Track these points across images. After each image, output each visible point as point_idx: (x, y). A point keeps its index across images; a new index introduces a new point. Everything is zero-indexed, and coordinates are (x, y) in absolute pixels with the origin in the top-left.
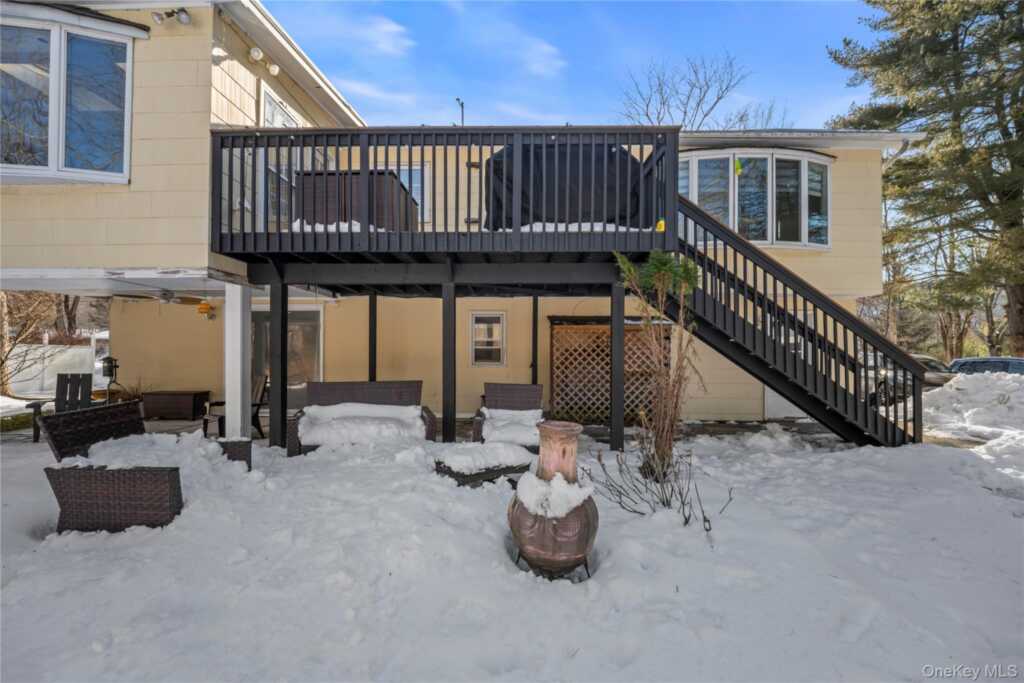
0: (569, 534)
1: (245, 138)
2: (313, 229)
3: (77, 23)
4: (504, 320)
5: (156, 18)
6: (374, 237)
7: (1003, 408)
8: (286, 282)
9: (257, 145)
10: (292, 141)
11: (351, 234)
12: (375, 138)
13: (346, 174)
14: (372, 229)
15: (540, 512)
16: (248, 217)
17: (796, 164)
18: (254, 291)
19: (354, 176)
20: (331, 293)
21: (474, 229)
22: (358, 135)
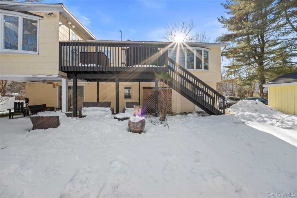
0: (139, 125)
1: (67, 44)
2: (84, 66)
3: (25, 15)
4: (132, 88)
5: (46, 15)
6: (99, 68)
7: (248, 108)
8: (77, 78)
9: (70, 46)
10: (79, 45)
11: (93, 67)
12: (99, 45)
13: (92, 53)
14: (98, 66)
15: (134, 122)
16: (68, 63)
17: (201, 51)
18: (69, 80)
19: (94, 53)
20: (87, 81)
21: (123, 66)
22: (95, 44)
